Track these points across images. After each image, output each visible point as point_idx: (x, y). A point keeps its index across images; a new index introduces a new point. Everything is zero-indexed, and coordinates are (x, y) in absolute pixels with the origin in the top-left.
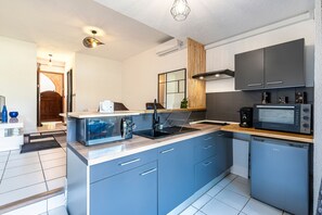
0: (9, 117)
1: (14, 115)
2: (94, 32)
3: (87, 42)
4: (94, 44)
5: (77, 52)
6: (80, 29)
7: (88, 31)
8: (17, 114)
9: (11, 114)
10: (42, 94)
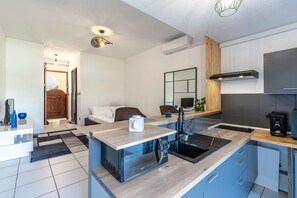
0: (18, 119)
1: (23, 116)
2: (102, 32)
3: (95, 43)
4: (102, 44)
5: (83, 52)
6: (89, 29)
7: (96, 30)
8: (25, 115)
9: (20, 115)
10: (48, 92)
